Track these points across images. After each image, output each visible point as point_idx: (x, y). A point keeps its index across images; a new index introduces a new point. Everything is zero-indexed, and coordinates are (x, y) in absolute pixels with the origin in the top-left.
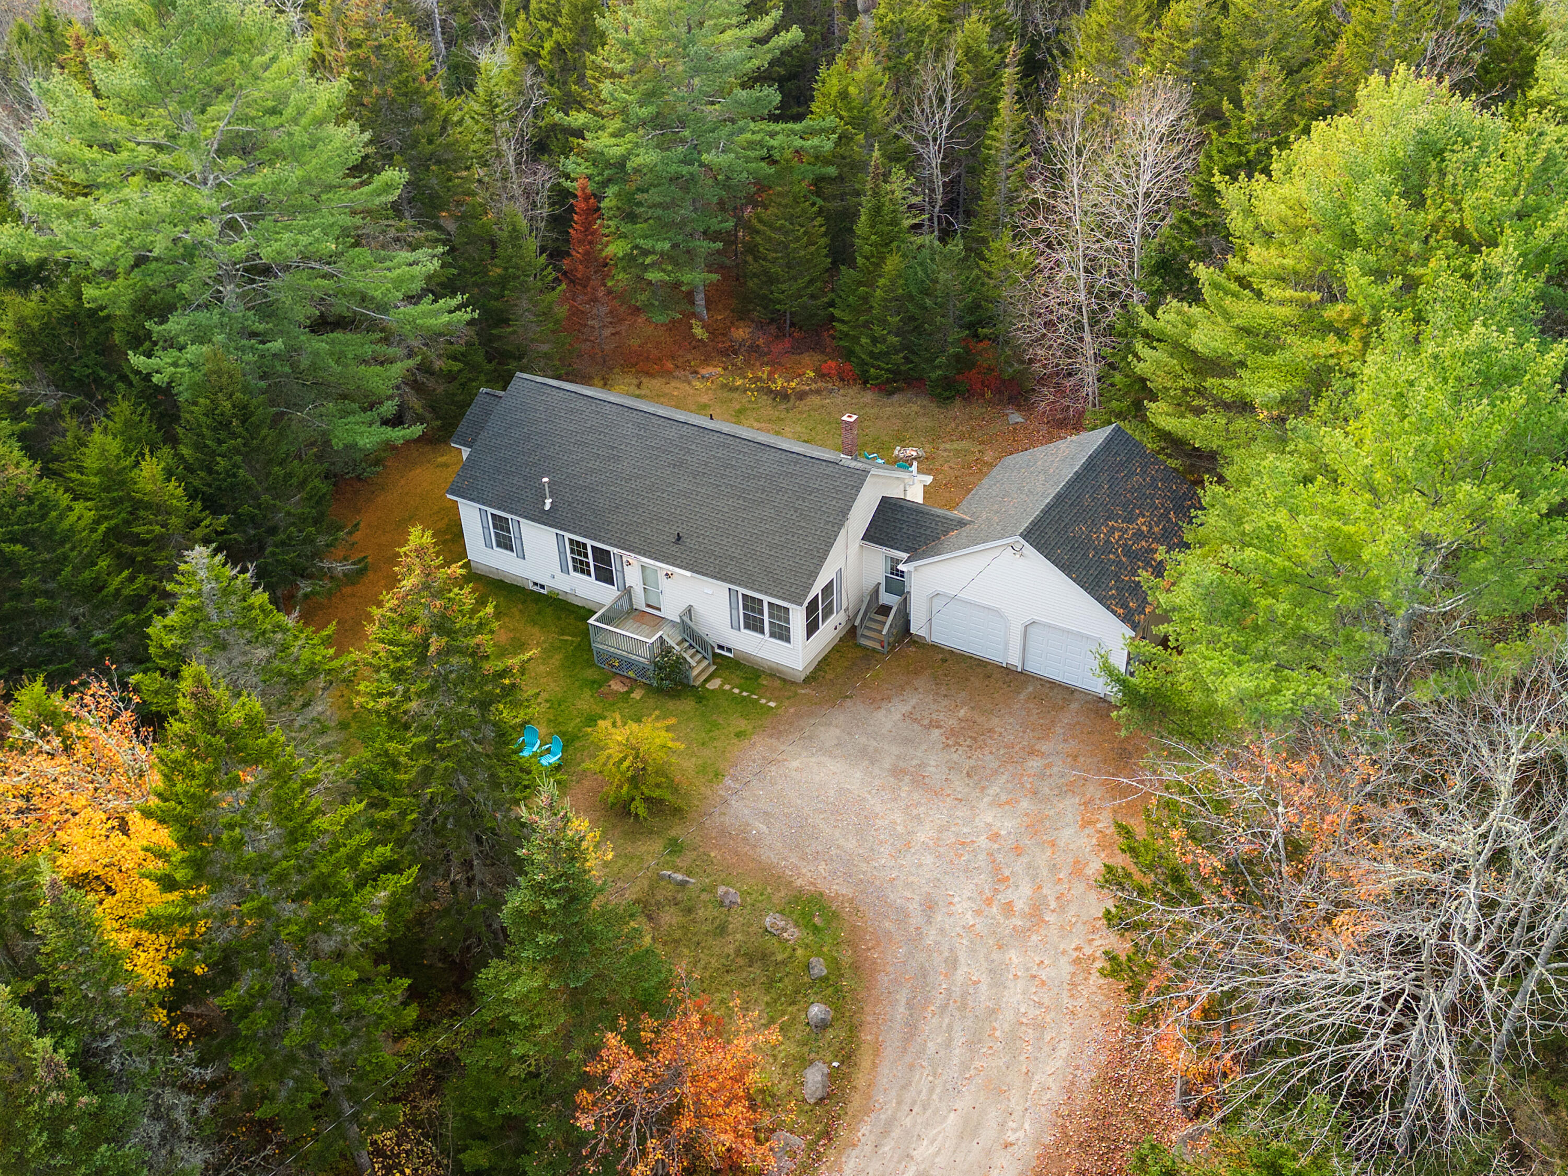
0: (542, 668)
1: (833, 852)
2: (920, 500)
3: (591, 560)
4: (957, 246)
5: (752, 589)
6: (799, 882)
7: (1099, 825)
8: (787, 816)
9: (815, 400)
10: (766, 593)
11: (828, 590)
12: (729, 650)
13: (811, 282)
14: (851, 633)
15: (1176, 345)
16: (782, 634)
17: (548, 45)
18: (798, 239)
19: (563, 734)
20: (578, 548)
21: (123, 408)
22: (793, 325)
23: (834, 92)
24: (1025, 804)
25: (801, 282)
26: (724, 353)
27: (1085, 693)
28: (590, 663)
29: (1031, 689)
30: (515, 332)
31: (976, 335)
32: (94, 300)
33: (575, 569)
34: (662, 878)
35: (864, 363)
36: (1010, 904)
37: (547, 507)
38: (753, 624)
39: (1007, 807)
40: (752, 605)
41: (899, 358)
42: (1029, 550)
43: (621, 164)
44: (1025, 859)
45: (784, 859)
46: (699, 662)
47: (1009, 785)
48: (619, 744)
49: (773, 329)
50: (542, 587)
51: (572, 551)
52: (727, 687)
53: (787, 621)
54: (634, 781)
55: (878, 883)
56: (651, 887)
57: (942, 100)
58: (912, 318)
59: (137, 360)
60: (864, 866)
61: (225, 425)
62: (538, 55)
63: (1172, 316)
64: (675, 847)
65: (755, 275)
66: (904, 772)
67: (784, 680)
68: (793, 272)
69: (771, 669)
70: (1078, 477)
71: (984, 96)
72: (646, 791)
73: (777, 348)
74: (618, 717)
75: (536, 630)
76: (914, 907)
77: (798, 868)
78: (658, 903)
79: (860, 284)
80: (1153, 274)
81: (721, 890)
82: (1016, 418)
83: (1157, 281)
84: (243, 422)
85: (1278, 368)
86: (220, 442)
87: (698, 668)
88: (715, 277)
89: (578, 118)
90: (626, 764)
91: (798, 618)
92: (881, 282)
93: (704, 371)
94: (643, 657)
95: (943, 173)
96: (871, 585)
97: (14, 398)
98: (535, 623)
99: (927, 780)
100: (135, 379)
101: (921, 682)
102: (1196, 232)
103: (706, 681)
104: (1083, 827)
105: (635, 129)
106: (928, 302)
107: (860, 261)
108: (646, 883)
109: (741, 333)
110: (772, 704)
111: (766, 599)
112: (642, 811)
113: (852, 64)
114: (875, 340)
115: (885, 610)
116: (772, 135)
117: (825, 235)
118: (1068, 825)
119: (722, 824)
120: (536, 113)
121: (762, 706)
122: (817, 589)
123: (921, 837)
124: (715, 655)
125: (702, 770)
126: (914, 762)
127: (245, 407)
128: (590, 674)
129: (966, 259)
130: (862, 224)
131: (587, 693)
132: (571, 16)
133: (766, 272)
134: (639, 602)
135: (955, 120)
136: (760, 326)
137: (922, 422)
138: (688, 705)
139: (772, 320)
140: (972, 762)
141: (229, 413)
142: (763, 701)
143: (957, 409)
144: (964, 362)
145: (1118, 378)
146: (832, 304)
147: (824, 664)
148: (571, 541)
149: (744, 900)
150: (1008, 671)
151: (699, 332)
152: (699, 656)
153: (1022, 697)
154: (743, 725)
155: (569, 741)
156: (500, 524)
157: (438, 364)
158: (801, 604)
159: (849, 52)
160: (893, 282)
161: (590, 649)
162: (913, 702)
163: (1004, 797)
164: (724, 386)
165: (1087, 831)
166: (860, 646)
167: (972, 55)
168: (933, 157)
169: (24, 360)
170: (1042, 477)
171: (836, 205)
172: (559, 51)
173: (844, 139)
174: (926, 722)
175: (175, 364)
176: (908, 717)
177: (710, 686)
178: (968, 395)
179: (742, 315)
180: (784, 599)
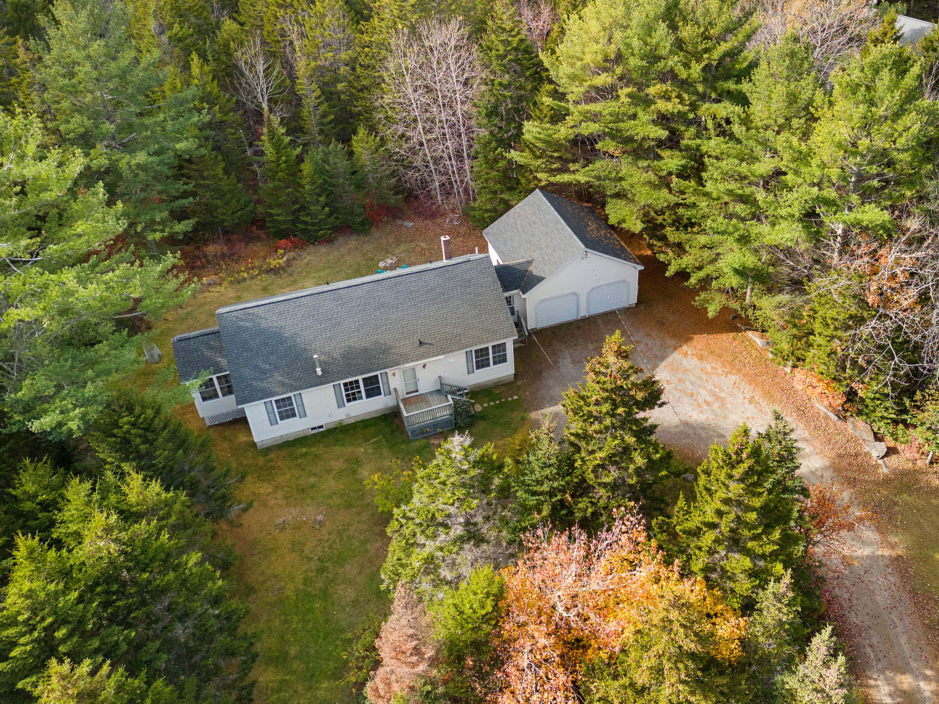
3: (362, 388)
5: (483, 343)
16: (501, 359)
20: (351, 386)
27: (619, 310)
28: (407, 441)
29: (600, 321)
33: (349, 401)
37: (320, 374)
38: (482, 364)
40: (481, 354)
50: (321, 427)
51: (347, 390)
52: (486, 405)
67: (504, 385)
69: (493, 383)
82: (409, 224)
91: (512, 346)
93: (207, 281)
98: (345, 446)
103: (474, 409)
110: (515, 397)
111: (491, 345)
121: (513, 401)
138: (481, 424)
142: (510, 399)
148: (345, 384)
150: (583, 320)
153: (601, 326)
154: (518, 414)
156: (284, 403)
158: (514, 336)
177: (477, 410)
178: (375, 224)
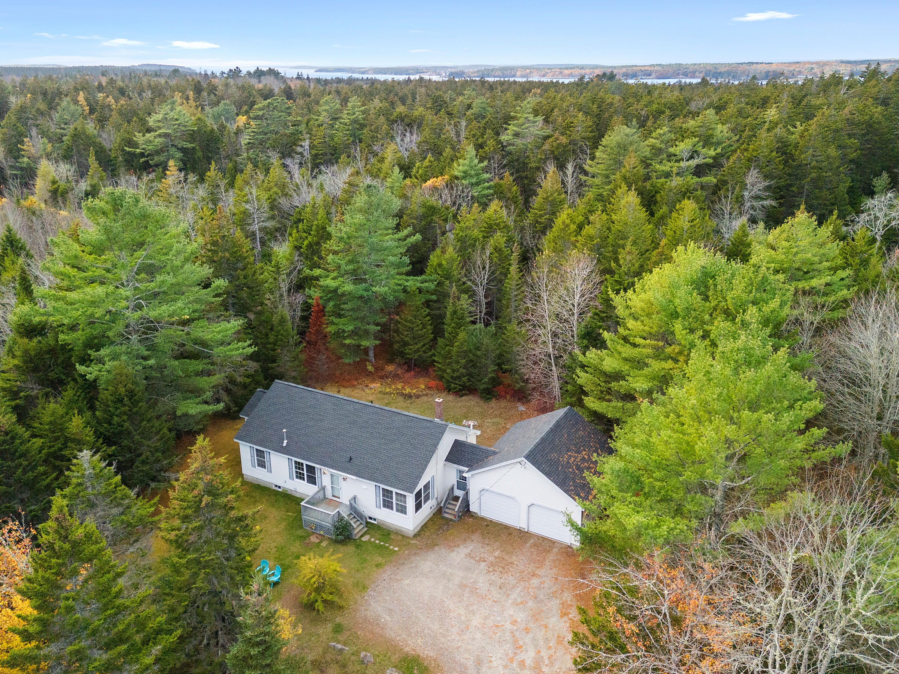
0: (275, 530)
1: (426, 631)
2: (474, 442)
3: (305, 472)
4: (492, 328)
5: (387, 485)
6: (407, 649)
7: (570, 616)
8: (401, 611)
9: (425, 398)
10: (394, 487)
11: (427, 487)
12: (375, 520)
13: (424, 345)
14: (439, 511)
15: (596, 369)
16: (402, 510)
17: (306, 242)
18: (418, 326)
19: (282, 565)
20: (299, 465)
21: (69, 393)
22: (415, 365)
23: (435, 263)
24: (530, 604)
25: (419, 345)
26: (382, 378)
27: (560, 543)
28: (301, 527)
29: (532, 541)
30: (279, 366)
31: (502, 369)
32: (64, 340)
33: (297, 477)
34: (329, 647)
35: (448, 382)
36: (523, 661)
37: (285, 445)
38: (388, 505)
39: (521, 606)
40: (387, 494)
41: (465, 379)
42: (529, 465)
43: (336, 290)
44: (530, 635)
45: (399, 636)
46: (358, 526)
47: (522, 594)
48: (311, 568)
49: (406, 367)
50: (280, 487)
51: (296, 468)
52: (372, 540)
53: (405, 502)
54: (319, 590)
55: (450, 650)
56: (324, 653)
57: (484, 268)
58: (471, 361)
59: (81, 369)
60: (443, 639)
61: (120, 400)
62: (301, 247)
63: (593, 356)
64: (338, 629)
65: (398, 342)
66: (466, 586)
67: (403, 536)
68: (416, 341)
69: (396, 529)
70: (552, 430)
71: (503, 268)
72: (324, 596)
73: (408, 375)
74: (312, 554)
75: (274, 510)
76: (470, 664)
77: (406, 641)
78: (326, 662)
79: (447, 345)
80: (584, 338)
81: (363, 654)
82: (522, 408)
83: (585, 342)
84: (130, 400)
85: (646, 376)
86: (117, 409)
87: (357, 528)
88: (378, 342)
89: (317, 272)
90: (314, 580)
91: (410, 502)
92: (456, 344)
93: (372, 386)
94: (328, 523)
95: (486, 297)
96: (449, 486)
97: (15, 389)
98: (273, 506)
99: (478, 591)
100: (79, 380)
101: (476, 537)
102: (602, 319)
103: (362, 536)
104: (562, 617)
105: (342, 276)
106: (479, 353)
107: (446, 335)
108: (321, 650)
109: (390, 368)
110: (396, 549)
111: (394, 490)
112: (321, 608)
113: (443, 252)
114: (453, 371)
115: (456, 499)
116: (407, 281)
117: (431, 325)
118: (554, 616)
119: (366, 615)
120: (299, 271)
121: (391, 550)
122: (421, 486)
123: (474, 623)
124: (367, 523)
125: (356, 585)
126: (471, 581)
127: (132, 391)
128: (300, 532)
129: (496, 334)
130: (447, 320)
131: (297, 543)
132: (317, 231)
133: (403, 341)
134: (329, 495)
135: (490, 276)
136: (399, 365)
137: (477, 409)
138: (350, 549)
139: (405, 363)
140: (502, 581)
141: (123, 394)
142: (391, 547)
143: (493, 403)
144: (496, 382)
145: (569, 387)
146: (434, 355)
147: (424, 527)
148: (296, 462)
149: (375, 660)
150: (520, 531)
151: (370, 368)
152: (358, 523)
153: (528, 545)
154: (380, 559)
155: (285, 569)
156: (260, 453)
157: (239, 379)
158: (412, 493)
159: (443, 248)
160: (462, 344)
161: (301, 520)
162: (471, 548)
163: (519, 600)
164: (380, 392)
165: (564, 619)
166: (444, 518)
167: (497, 249)
168: (481, 292)
169: (24, 370)
170: (534, 431)
171: (437, 312)
172: (310, 245)
173: (440, 284)
174: (478, 558)
175: (100, 371)
176: (469, 555)
177: (363, 539)
178: (499, 397)
179: (391, 361)
180: (403, 490)
